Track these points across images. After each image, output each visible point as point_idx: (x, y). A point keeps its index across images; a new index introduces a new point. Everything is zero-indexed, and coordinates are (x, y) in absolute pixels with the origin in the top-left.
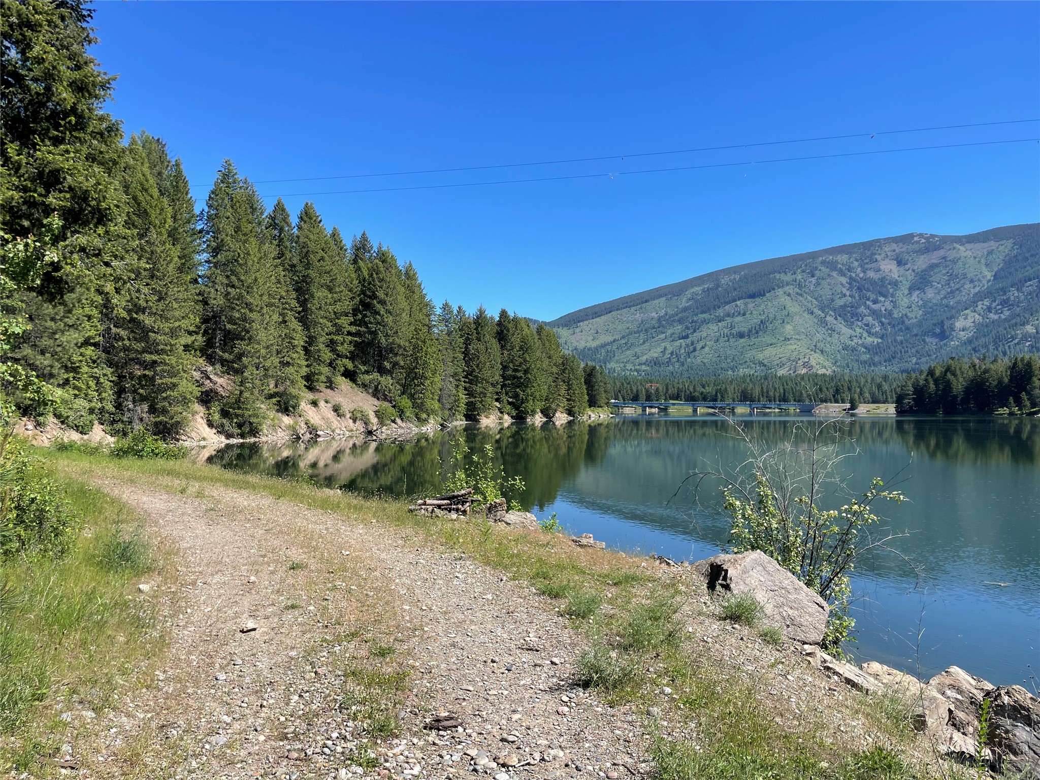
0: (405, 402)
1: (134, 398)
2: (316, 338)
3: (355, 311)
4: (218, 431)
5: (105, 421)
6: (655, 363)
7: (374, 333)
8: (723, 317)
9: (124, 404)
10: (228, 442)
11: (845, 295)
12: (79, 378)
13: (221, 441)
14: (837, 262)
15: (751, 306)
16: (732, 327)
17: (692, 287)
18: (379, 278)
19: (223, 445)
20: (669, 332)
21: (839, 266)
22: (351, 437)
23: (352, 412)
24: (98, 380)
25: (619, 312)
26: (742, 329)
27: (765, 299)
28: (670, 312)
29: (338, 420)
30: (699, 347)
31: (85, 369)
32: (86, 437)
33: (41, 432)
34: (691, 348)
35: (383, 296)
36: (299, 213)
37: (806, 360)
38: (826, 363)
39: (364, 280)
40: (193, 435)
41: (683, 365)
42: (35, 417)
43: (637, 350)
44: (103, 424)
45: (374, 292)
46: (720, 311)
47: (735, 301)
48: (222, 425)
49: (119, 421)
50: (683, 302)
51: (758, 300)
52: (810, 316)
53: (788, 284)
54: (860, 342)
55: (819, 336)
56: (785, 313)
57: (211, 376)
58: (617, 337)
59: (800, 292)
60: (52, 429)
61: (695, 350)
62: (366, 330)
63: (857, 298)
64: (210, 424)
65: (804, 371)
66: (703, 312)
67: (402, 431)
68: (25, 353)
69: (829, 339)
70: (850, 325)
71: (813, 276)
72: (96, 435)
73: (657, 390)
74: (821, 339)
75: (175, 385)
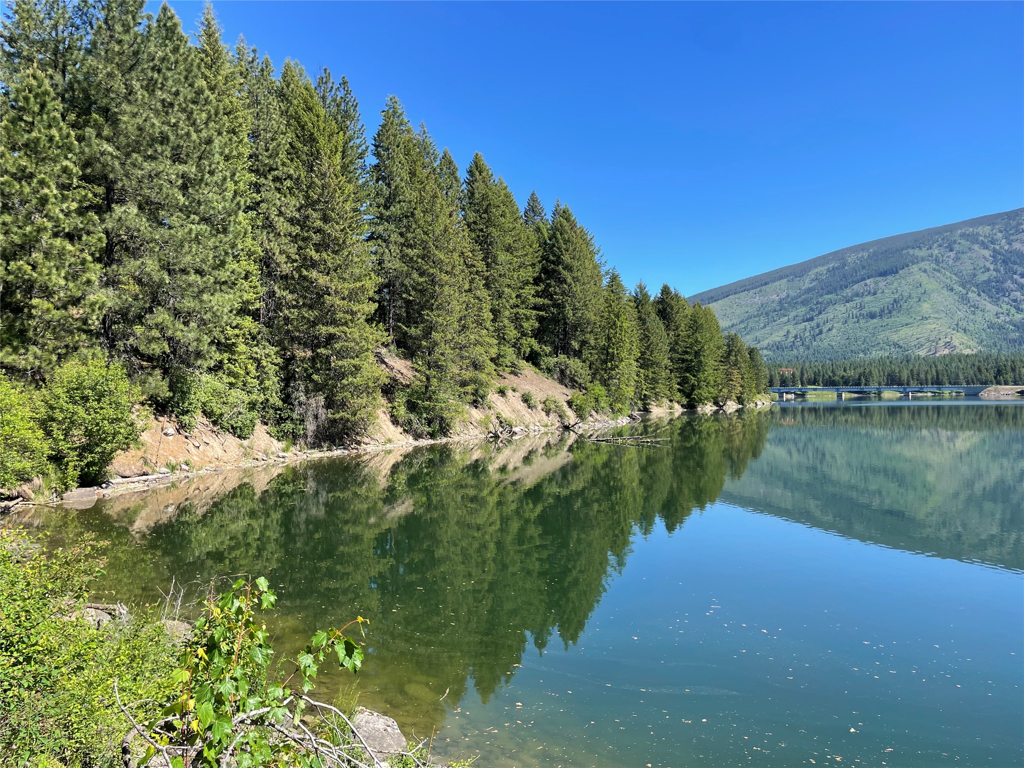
0: (598, 389)
1: (306, 387)
2: (499, 312)
3: (537, 281)
4: (404, 430)
5: (269, 419)
6: (778, 347)
7: (560, 306)
8: (851, 297)
9: (293, 396)
10: (416, 443)
11: (988, 270)
12: (235, 360)
13: (407, 443)
14: (978, 234)
15: (882, 284)
16: (861, 308)
17: (816, 267)
18: (564, 239)
19: (411, 449)
20: (792, 314)
21: (981, 238)
22: (547, 433)
23: (544, 403)
24: (259, 363)
25: (737, 296)
26: (874, 309)
27: (897, 276)
28: (793, 293)
29: (529, 413)
30: (825, 330)
31: (242, 348)
32: (245, 443)
33: (186, 438)
34: (817, 331)
35: (569, 261)
36: (468, 166)
37: (948, 340)
38: (971, 343)
39: (545, 243)
40: (377, 436)
41: (808, 348)
42: (177, 417)
43: (758, 334)
44: (266, 424)
45: (559, 257)
46: (848, 290)
47: (864, 279)
48: (410, 422)
49: (287, 419)
50: (806, 283)
51: (890, 278)
52: (949, 293)
53: (923, 260)
54: (1008, 319)
55: (960, 314)
56: (921, 290)
57: (386, 360)
58: (735, 322)
59: (937, 267)
60: (200, 432)
61: (821, 332)
62: (550, 302)
63: (1003, 272)
64: (395, 421)
65: (946, 352)
66: (829, 293)
67: (600, 425)
68: (160, 320)
69: (972, 317)
70: (996, 301)
71: (951, 250)
72: (259, 439)
73: (793, 375)
74: (963, 316)
75: (357, 368)
